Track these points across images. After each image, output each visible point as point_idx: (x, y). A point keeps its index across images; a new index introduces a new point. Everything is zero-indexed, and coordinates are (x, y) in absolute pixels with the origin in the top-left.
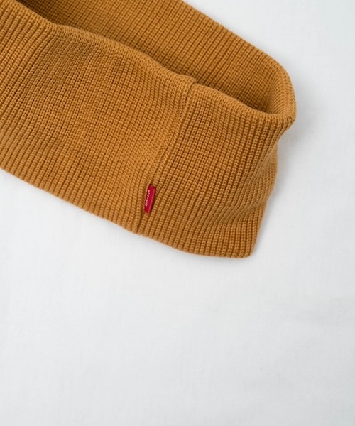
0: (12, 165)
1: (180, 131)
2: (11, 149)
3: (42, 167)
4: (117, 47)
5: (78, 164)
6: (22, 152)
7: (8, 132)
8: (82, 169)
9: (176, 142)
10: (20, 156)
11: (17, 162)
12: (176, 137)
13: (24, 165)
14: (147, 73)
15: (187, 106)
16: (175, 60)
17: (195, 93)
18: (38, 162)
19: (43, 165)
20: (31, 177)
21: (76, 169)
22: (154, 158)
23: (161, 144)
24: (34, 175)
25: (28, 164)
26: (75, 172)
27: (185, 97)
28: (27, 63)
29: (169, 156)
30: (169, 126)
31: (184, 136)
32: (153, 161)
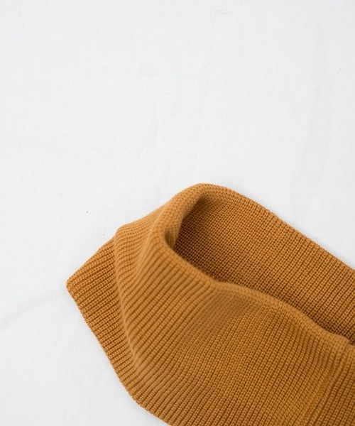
0: (158, 408)
1: (331, 390)
2: (159, 393)
3: (188, 412)
4: (272, 302)
5: (225, 412)
6: (169, 397)
7: (160, 379)
8: (228, 418)
9: (327, 401)
10: (167, 400)
11: (163, 406)
12: (327, 396)
13: (170, 409)
14: (301, 329)
15: (341, 367)
16: (324, 312)
17: (349, 355)
18: (185, 407)
19: (189, 410)
20: (175, 421)
21: (222, 417)
22: (304, 415)
23: (311, 401)
24: (179, 419)
25: (174, 408)
26: (220, 420)
27: (339, 359)
28: (187, 317)
29: (319, 415)
30: (321, 383)
31: (336, 395)
32: (302, 418)
